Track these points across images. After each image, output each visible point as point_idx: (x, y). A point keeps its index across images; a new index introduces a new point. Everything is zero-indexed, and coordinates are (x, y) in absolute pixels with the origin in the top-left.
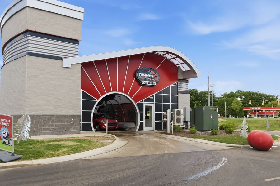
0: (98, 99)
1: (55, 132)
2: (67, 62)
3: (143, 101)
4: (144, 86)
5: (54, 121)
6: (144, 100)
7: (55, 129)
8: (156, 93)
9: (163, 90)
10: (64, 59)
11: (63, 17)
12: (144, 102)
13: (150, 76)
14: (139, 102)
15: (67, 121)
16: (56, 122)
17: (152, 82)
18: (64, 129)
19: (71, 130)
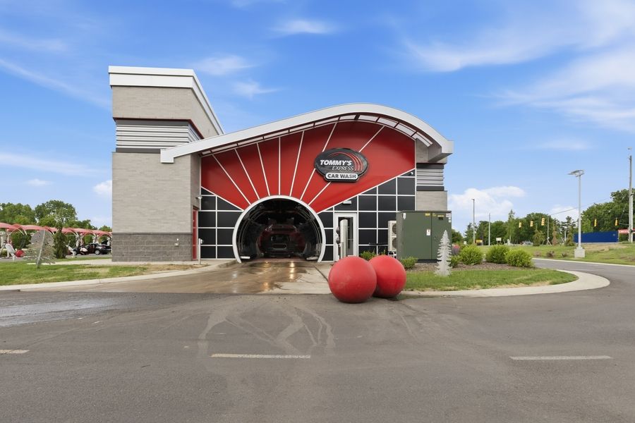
0: (244, 209)
1: (151, 257)
2: (167, 156)
3: (332, 209)
4: (334, 181)
5: (149, 243)
6: (333, 207)
7: (151, 254)
8: (360, 194)
9: (377, 186)
10: (162, 151)
11: (161, 89)
12: (334, 211)
13: (344, 162)
14: (325, 211)
15: (170, 242)
16: (153, 243)
17: (349, 174)
18: (165, 253)
19: (175, 255)
